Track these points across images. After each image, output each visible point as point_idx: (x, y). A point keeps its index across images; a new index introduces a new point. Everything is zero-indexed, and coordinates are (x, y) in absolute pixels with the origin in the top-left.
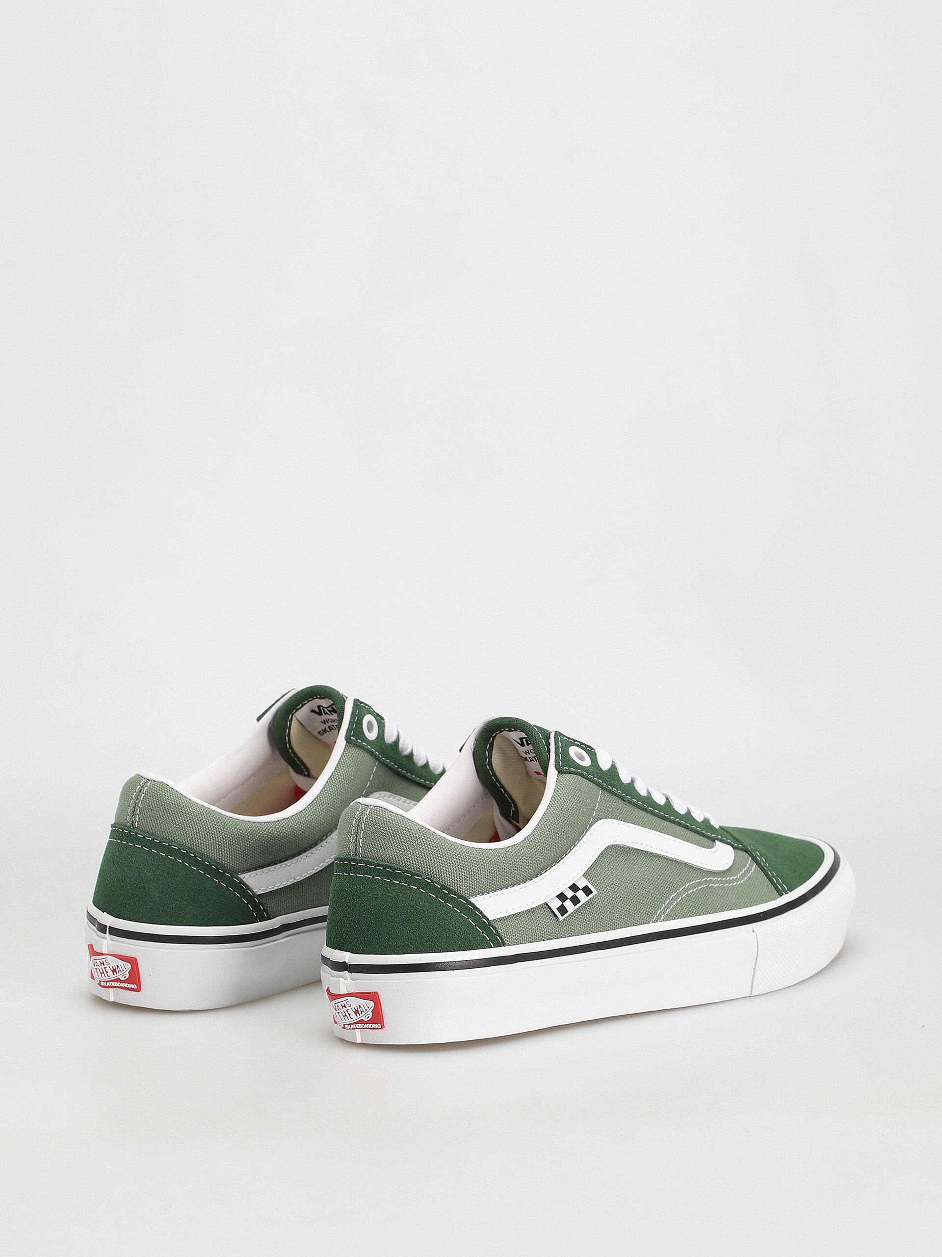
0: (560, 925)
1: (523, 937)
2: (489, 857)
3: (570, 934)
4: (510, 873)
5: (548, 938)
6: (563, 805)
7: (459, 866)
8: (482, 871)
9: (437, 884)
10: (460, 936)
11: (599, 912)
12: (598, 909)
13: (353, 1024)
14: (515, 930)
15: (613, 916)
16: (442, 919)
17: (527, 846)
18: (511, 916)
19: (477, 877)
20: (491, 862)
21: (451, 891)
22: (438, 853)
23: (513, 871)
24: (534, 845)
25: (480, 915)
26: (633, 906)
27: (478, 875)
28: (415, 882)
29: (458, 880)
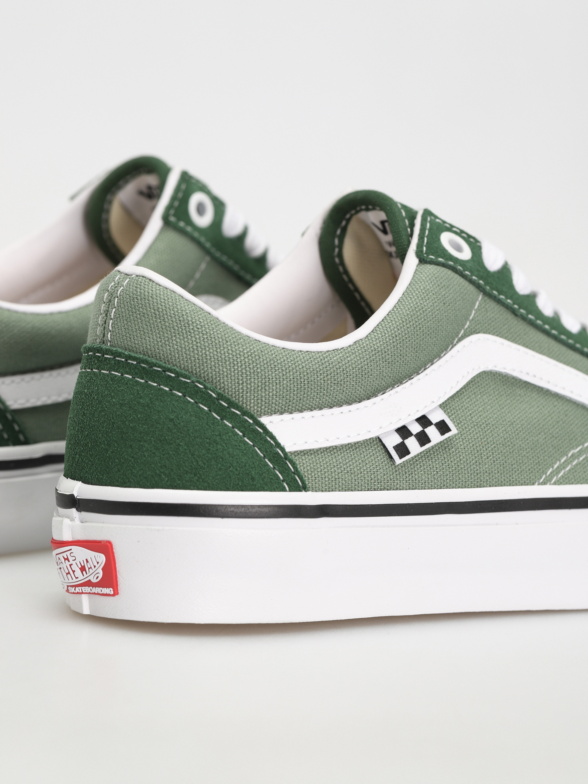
0: (396, 471)
1: (337, 482)
2: (296, 360)
3: (411, 486)
4: (326, 388)
5: (376, 487)
6: (419, 304)
7: (248, 369)
8: (281, 380)
9: (211, 391)
10: (238, 469)
11: (458, 459)
12: (458, 456)
13: (76, 586)
14: (326, 470)
15: (480, 468)
16: (214, 442)
17: (357, 354)
18: (322, 450)
19: (274, 388)
20: (297, 368)
21: (232, 404)
22: (218, 346)
23: (331, 386)
24: (367, 353)
25: (272, 442)
26: (511, 457)
27: (275, 384)
28: (182, 387)
29: (245, 388)
